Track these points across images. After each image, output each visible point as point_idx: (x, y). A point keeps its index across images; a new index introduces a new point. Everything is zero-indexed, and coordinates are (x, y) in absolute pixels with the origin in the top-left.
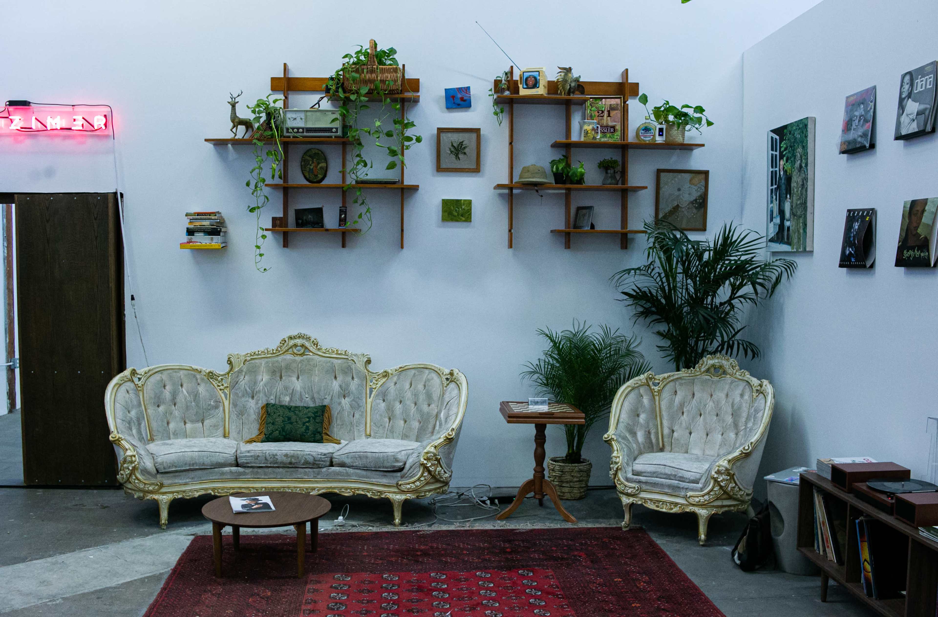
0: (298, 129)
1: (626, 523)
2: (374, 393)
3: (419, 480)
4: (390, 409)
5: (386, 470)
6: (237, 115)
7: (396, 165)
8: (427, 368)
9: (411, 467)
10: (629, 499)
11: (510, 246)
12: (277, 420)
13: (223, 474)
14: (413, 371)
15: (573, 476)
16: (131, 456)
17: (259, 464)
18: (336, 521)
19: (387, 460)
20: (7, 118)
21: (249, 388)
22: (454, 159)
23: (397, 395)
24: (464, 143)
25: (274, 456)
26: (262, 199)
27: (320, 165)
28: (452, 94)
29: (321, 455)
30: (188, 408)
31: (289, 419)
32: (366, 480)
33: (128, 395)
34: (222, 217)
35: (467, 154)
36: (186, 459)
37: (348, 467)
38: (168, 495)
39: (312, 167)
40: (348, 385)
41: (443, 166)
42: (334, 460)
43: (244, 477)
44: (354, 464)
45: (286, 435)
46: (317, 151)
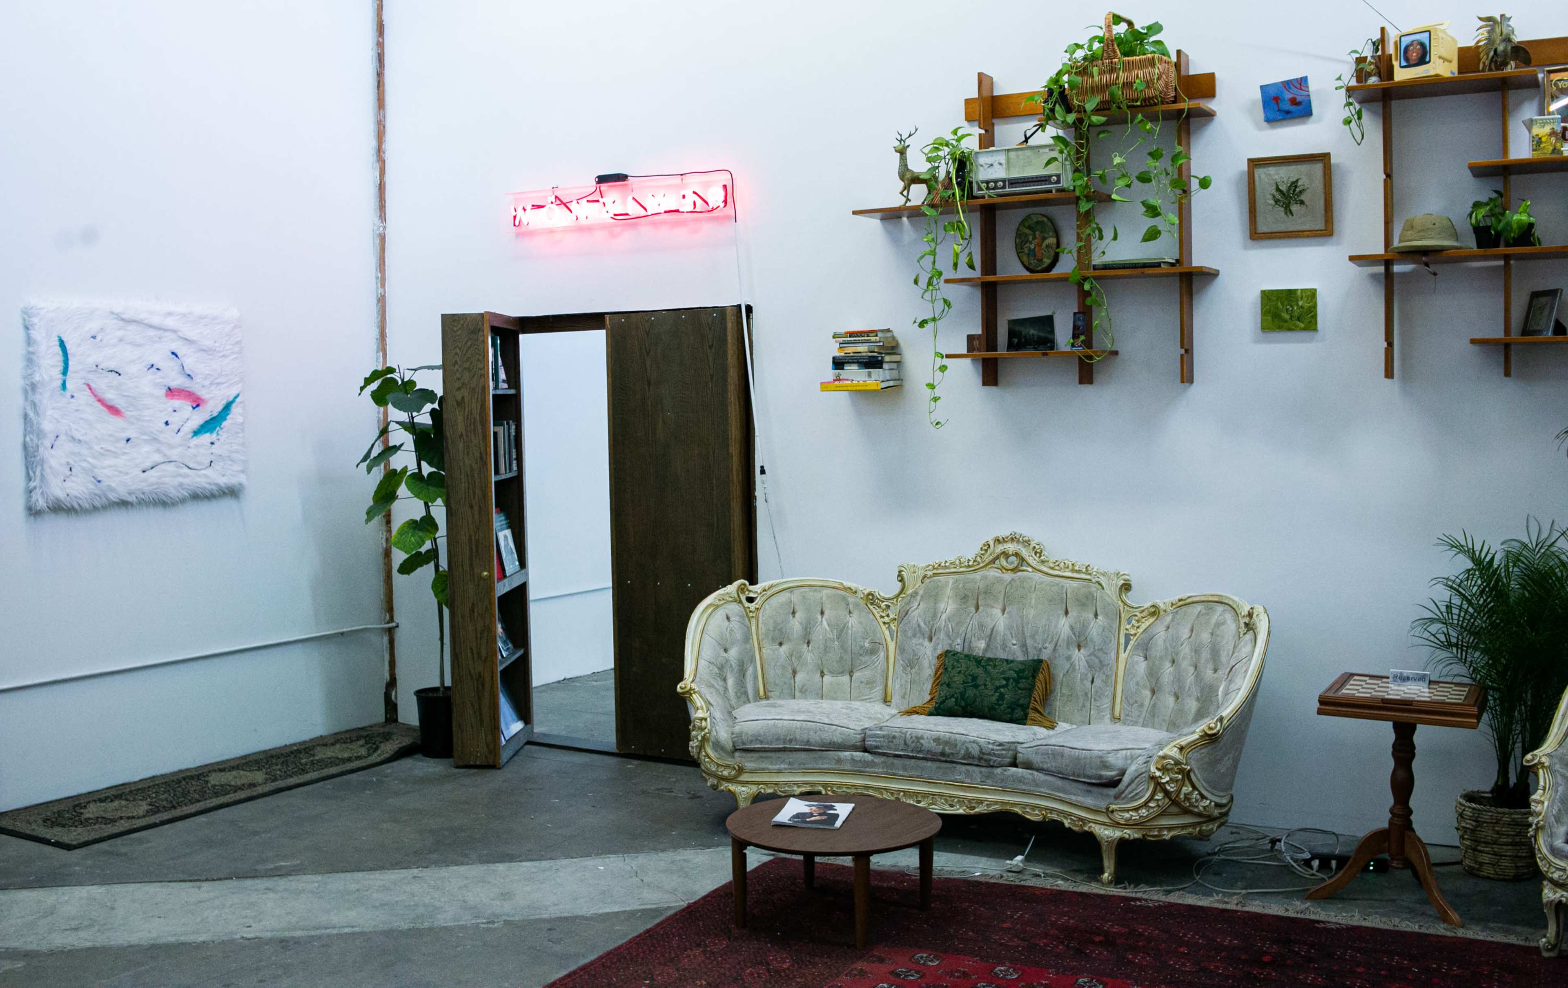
0: (996, 181)
1: (1549, 942)
2: (1132, 643)
3: (1145, 804)
4: (1153, 674)
5: (1089, 781)
6: (910, 167)
7: (1159, 232)
8: (1222, 603)
9: (1132, 781)
10: (1555, 892)
11: (1389, 373)
12: (956, 679)
13: (839, 761)
14: (1199, 607)
15: (1498, 833)
16: (701, 719)
17: (896, 750)
18: (1008, 862)
19: (1091, 763)
20: (598, 201)
21: (925, 623)
22: (1283, 214)
23: (1166, 648)
24: (1299, 184)
25: (918, 738)
26: (940, 305)
27: (1048, 241)
28: (1273, 93)
29: (993, 744)
30: (826, 649)
31: (974, 678)
32: (1062, 795)
33: (727, 623)
34: (893, 338)
35: (1307, 203)
36: (780, 732)
37: (1037, 770)
38: (750, 786)
39: (1032, 247)
40: (1085, 626)
41: (1262, 228)
42: (1019, 755)
43: (873, 770)
44: (1045, 767)
45: (967, 706)
46: (1040, 219)
